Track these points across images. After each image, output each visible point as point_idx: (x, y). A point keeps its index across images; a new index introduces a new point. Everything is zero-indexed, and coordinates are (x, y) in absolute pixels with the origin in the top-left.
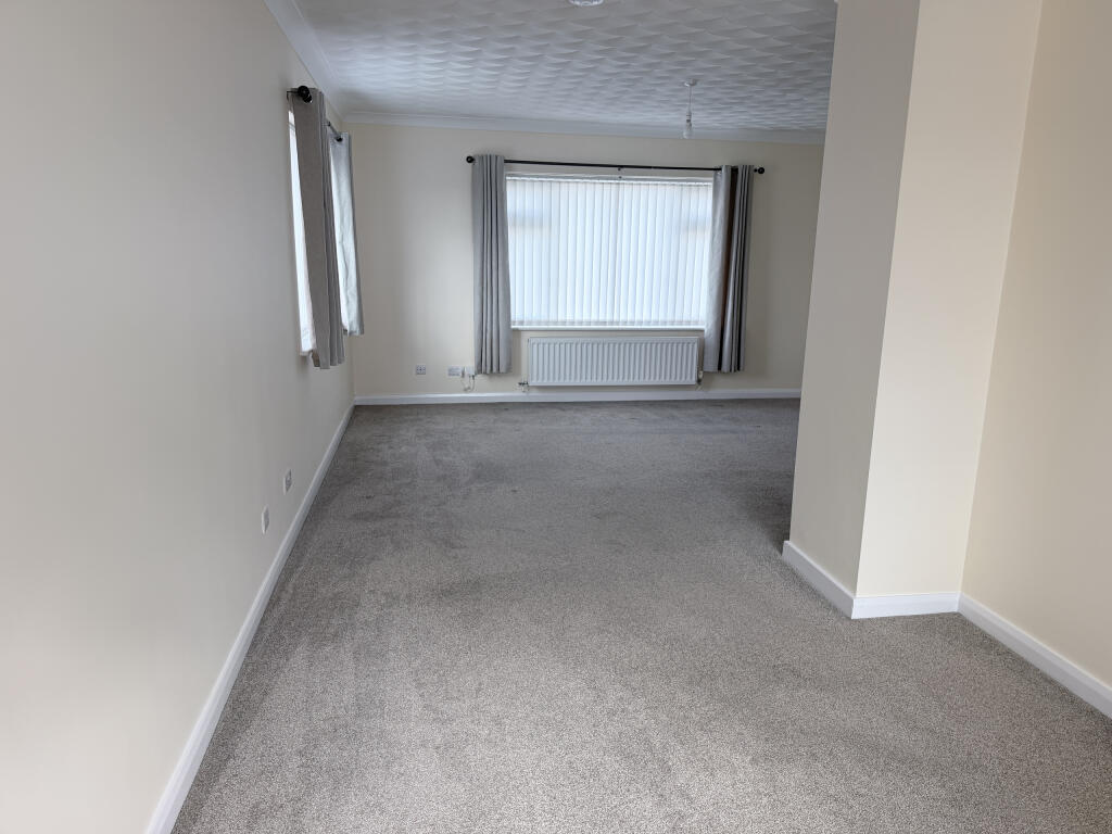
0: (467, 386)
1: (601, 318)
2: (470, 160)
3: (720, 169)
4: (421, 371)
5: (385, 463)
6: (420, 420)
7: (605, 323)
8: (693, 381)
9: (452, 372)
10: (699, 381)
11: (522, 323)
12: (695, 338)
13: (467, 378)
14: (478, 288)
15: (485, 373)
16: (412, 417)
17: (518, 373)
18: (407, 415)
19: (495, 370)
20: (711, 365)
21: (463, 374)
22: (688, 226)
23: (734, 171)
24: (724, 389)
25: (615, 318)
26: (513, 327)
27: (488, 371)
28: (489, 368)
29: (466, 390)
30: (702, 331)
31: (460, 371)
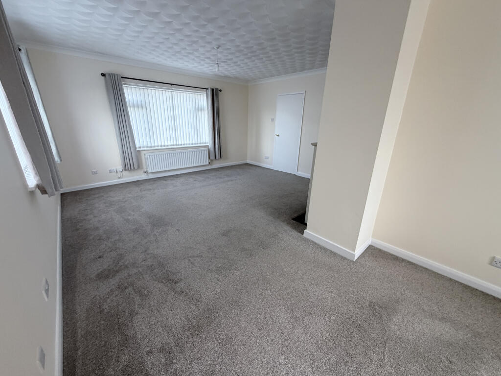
0: (120, 176)
1: (172, 144)
2: (103, 75)
3: (208, 89)
4: (95, 173)
5: (97, 229)
6: (102, 196)
7: (174, 145)
8: (208, 163)
9: (110, 171)
10: (209, 163)
11: (140, 147)
12: (207, 148)
13: (119, 173)
14: (118, 134)
15: (128, 170)
16: (97, 196)
17: (142, 168)
18: (94, 195)
19: (132, 168)
20: (212, 157)
21: (117, 171)
22: (199, 109)
23: (213, 90)
24: (217, 165)
25: (178, 143)
26: (137, 149)
27: (130, 169)
28: (129, 168)
29: (119, 178)
30: (208, 146)
31: (115, 170)
